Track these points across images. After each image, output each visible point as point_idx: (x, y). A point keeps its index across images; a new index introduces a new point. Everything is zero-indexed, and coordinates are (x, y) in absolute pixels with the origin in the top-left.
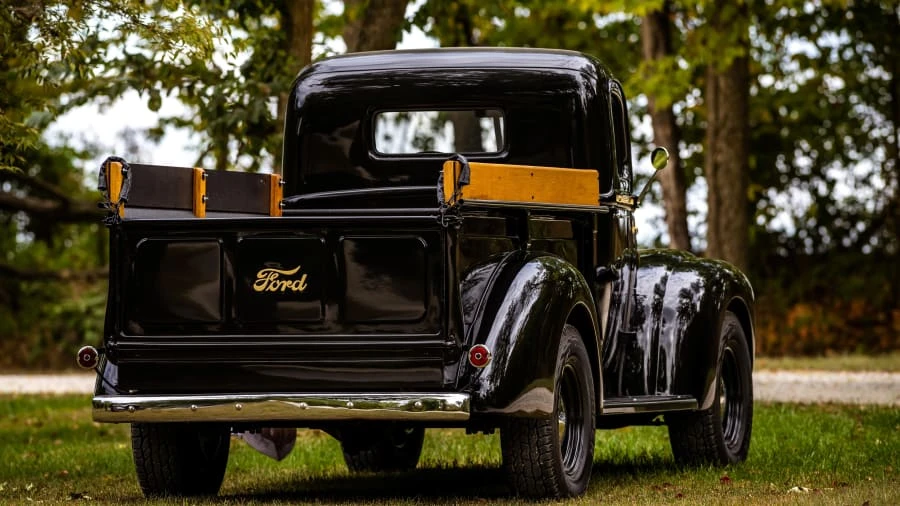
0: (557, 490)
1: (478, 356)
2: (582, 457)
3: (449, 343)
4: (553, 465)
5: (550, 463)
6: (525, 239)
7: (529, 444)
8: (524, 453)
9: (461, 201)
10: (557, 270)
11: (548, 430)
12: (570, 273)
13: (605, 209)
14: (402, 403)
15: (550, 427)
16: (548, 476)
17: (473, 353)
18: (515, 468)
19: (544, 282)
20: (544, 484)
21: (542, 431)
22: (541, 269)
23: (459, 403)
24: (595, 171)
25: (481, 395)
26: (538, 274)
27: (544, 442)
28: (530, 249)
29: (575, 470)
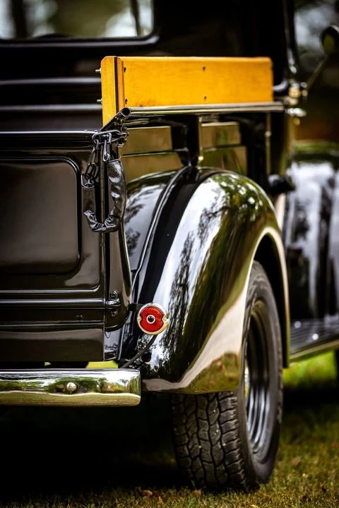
0: (242, 477)
1: (151, 320)
2: (268, 427)
3: (111, 303)
4: (238, 447)
5: (235, 444)
6: (194, 151)
7: (208, 420)
8: (201, 432)
9: (126, 111)
10: (237, 190)
11: (233, 401)
12: (250, 193)
13: (278, 107)
14: (46, 383)
15: (235, 398)
16: (232, 461)
17: (144, 315)
18: (189, 450)
19: (223, 209)
20: (227, 470)
21: (225, 403)
22: (217, 191)
23: (124, 381)
24: (267, 60)
25: (152, 367)
26: (216, 198)
27: (227, 417)
28: (203, 164)
29: (261, 444)
